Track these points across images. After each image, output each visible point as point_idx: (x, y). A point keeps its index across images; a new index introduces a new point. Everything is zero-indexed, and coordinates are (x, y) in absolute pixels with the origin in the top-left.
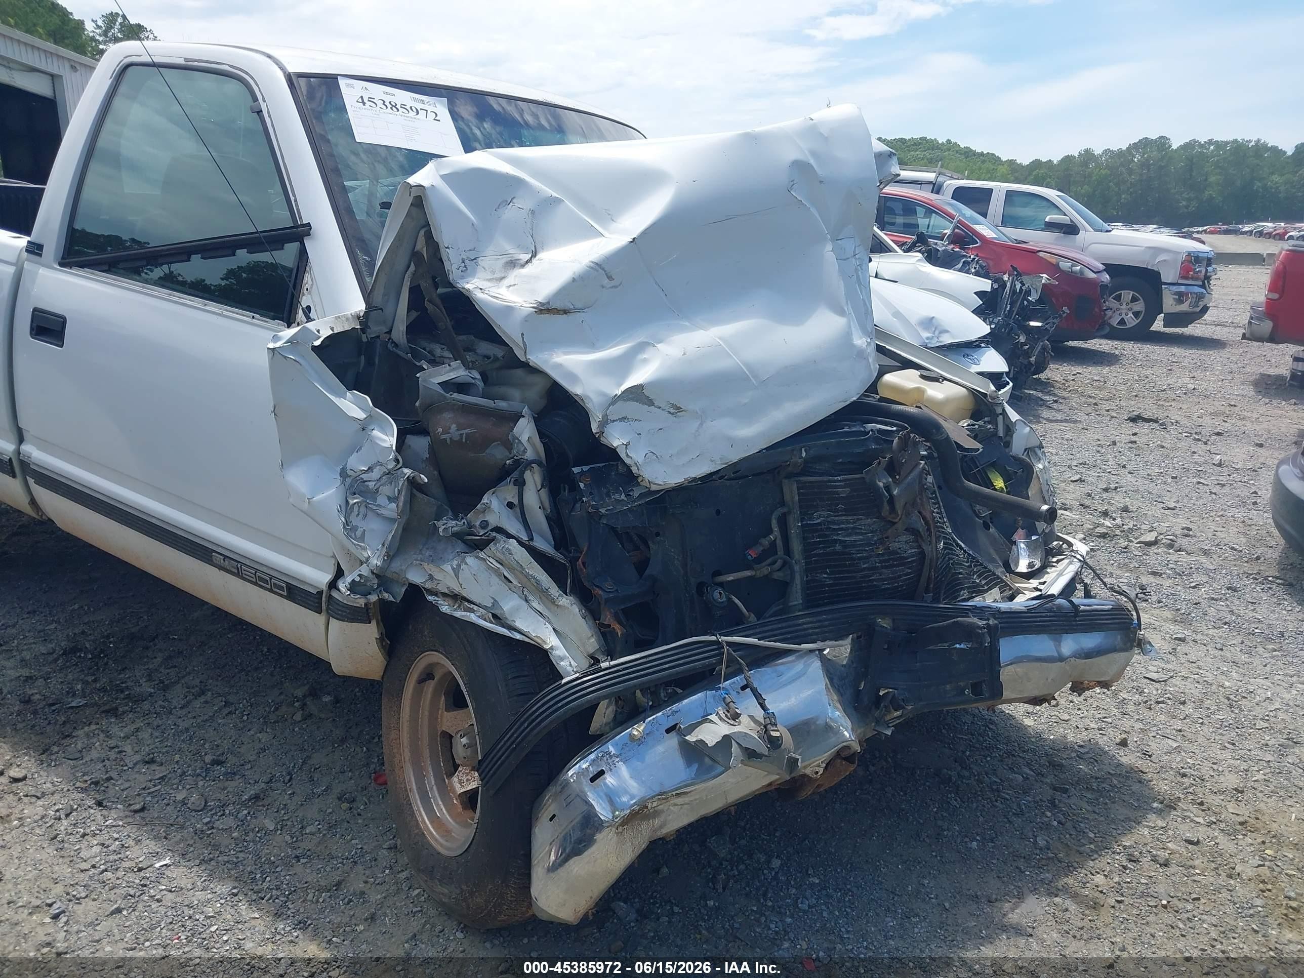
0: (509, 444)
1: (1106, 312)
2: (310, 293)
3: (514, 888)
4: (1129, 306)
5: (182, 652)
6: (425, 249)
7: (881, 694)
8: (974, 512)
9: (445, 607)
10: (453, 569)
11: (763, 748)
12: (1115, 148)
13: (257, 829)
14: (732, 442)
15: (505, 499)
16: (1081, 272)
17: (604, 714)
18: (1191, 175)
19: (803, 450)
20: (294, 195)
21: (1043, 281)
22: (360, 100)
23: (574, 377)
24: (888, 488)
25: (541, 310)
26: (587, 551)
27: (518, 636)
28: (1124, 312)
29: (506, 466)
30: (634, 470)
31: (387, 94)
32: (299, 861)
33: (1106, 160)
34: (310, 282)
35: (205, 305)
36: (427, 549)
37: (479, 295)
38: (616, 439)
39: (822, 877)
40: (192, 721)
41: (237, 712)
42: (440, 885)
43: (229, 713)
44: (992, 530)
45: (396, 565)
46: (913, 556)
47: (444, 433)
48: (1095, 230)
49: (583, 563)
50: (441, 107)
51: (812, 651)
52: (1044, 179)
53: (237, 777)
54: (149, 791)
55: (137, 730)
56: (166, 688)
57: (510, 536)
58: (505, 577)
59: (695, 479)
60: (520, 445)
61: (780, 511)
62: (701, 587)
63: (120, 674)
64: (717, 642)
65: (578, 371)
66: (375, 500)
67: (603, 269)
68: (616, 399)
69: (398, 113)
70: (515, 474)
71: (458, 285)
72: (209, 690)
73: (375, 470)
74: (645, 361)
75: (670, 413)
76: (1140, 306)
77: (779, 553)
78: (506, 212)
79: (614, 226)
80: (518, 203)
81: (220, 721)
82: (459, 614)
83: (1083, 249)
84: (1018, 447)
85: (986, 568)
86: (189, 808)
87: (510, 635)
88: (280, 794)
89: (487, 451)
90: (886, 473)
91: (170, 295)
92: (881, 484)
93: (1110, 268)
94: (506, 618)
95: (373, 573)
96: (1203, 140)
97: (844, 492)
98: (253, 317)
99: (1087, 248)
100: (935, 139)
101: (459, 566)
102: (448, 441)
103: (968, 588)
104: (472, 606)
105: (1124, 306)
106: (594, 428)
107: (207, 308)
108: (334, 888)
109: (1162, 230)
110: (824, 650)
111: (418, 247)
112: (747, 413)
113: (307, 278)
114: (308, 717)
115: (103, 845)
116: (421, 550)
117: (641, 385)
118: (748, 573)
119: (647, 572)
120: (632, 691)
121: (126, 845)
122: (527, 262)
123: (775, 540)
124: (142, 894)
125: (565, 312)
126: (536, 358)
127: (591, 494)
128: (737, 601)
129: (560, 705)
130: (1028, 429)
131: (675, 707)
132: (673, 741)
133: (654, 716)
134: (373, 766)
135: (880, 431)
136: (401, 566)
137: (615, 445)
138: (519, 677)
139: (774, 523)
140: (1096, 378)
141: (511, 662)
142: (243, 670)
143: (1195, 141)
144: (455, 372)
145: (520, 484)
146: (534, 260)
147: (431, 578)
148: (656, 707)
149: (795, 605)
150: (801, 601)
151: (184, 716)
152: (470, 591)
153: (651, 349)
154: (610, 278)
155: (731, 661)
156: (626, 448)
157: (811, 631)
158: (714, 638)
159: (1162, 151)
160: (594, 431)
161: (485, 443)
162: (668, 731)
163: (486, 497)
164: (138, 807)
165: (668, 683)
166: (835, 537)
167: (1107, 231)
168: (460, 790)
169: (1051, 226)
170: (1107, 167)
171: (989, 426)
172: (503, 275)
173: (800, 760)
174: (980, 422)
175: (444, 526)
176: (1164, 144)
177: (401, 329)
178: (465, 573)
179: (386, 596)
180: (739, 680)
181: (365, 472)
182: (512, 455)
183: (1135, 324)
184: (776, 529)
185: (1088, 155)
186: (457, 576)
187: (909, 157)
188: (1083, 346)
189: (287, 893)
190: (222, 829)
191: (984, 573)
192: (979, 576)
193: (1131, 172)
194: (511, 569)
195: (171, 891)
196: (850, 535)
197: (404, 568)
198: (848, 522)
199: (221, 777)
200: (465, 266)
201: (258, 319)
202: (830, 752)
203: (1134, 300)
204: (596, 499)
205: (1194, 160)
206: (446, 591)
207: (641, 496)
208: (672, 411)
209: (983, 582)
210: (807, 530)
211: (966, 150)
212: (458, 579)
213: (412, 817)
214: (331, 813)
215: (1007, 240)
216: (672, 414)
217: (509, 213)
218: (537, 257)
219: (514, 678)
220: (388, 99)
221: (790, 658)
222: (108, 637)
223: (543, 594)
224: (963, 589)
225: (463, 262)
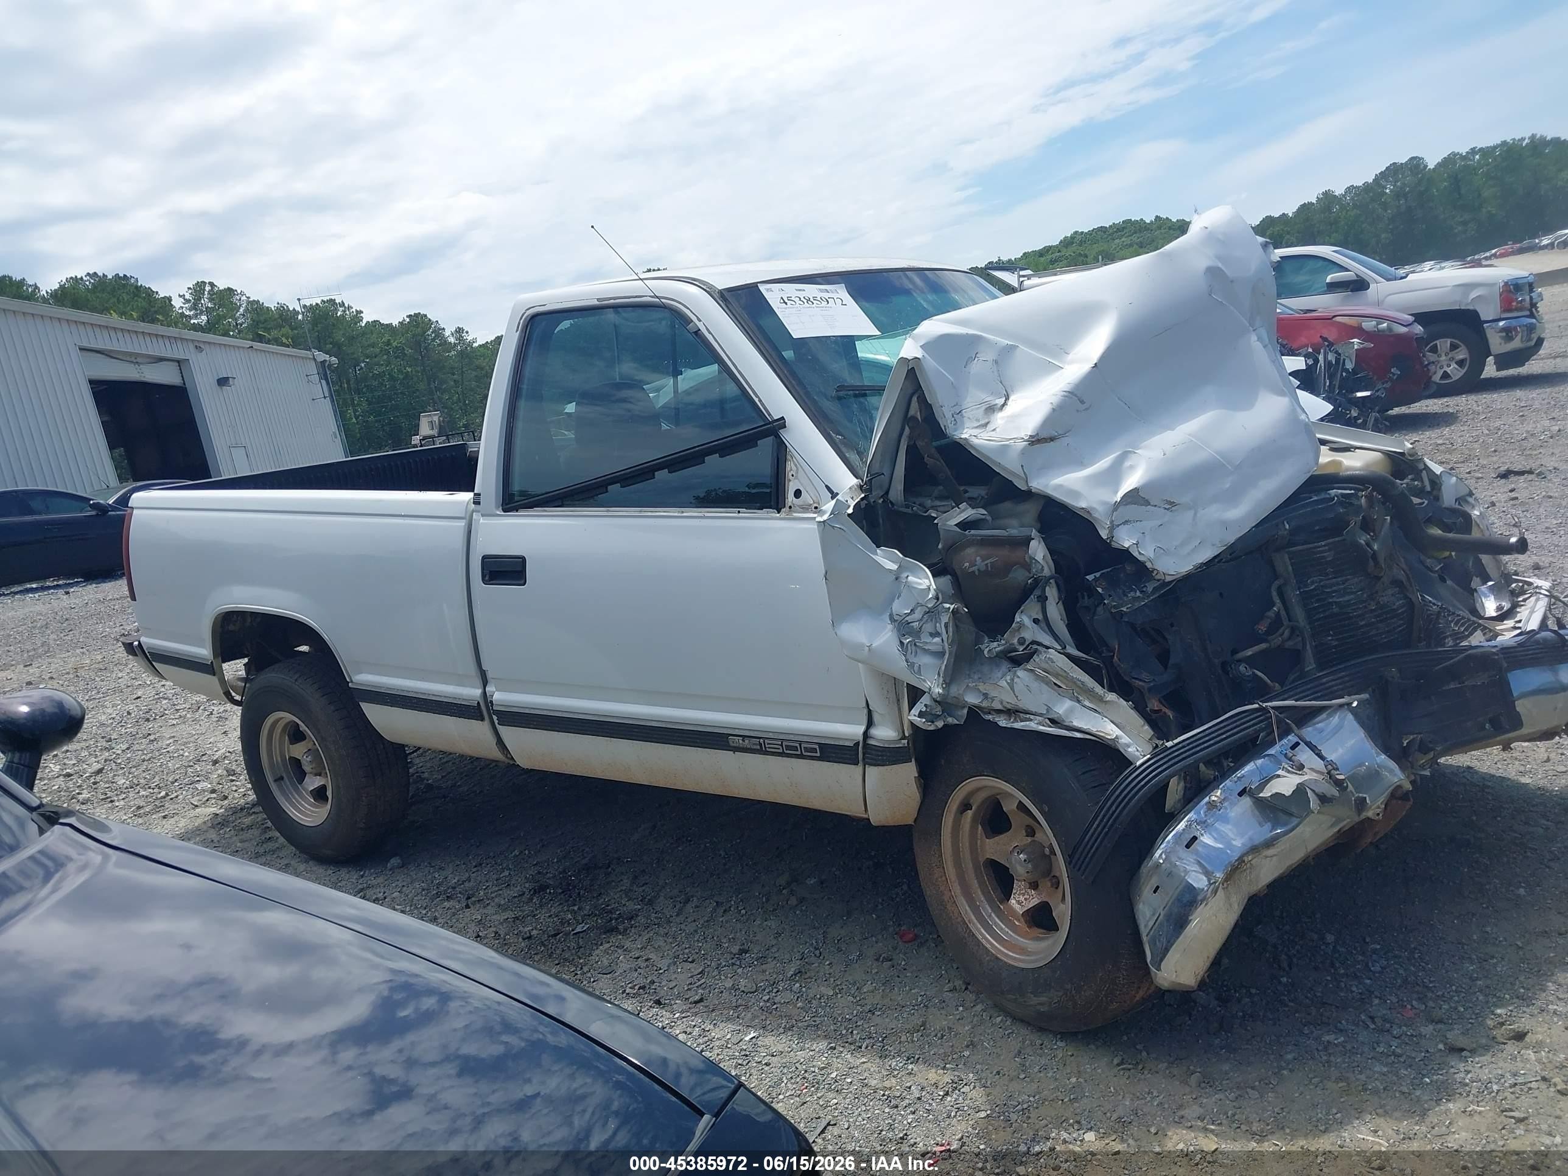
0: (1027, 565)
1: (1429, 367)
2: (797, 478)
3: (1126, 970)
4: (1450, 356)
5: (644, 871)
6: (919, 413)
7: (1405, 745)
8: (1427, 567)
9: (1003, 722)
10: (1008, 683)
11: (1332, 791)
12: (1359, 183)
13: (818, 996)
14: (1226, 525)
15: (1031, 616)
16: (1389, 329)
17: (1175, 789)
18: (1459, 194)
19: (1285, 523)
20: (757, 396)
21: (1356, 347)
22: (782, 301)
23: (1076, 494)
24: (1368, 544)
25: (1033, 442)
26: (1119, 648)
27: (1078, 735)
28: (1445, 363)
29: (1028, 586)
30: (1149, 565)
31: (800, 290)
32: (874, 1014)
33: (1352, 199)
34: (794, 468)
35: (683, 512)
36: (975, 673)
37: (975, 441)
38: (1126, 540)
39: (1381, 943)
40: (694, 924)
41: (732, 909)
42: (1035, 996)
43: (725, 911)
44: (1449, 582)
45: (954, 690)
46: (1402, 607)
47: (972, 565)
48: (1388, 280)
49: (1119, 660)
50: (841, 292)
51: (1341, 706)
52: (1281, 237)
53: (770, 960)
54: (696, 985)
55: (649, 940)
56: (651, 903)
57: (1048, 648)
58: (1055, 684)
59: (1203, 564)
60: (1038, 565)
61: (1277, 583)
62: (1224, 664)
63: (598, 900)
64: (1261, 709)
65: (1077, 487)
66: (919, 638)
67: (1076, 395)
68: (1117, 506)
69: (814, 305)
70: (1037, 592)
71: (955, 437)
72: (692, 897)
73: (916, 612)
74: (1131, 467)
75: (1165, 509)
76: (1462, 354)
77: (1285, 623)
78: (974, 365)
79: (1070, 357)
80: (982, 357)
81: (721, 920)
82: (1019, 725)
83: (1379, 304)
84: (1448, 498)
85: (1459, 615)
86: (743, 991)
87: (1071, 735)
88: (819, 966)
89: (1010, 576)
90: (1362, 532)
91: (641, 511)
92: (1363, 542)
93: (1421, 318)
94: (1064, 721)
95: (936, 701)
96: (1463, 150)
97: (1329, 556)
98: (739, 512)
99: (1383, 301)
100: (1142, 220)
101: (1012, 680)
102: (977, 573)
103: (1450, 636)
104: (1028, 716)
105: (1443, 358)
106: (1104, 534)
107: (685, 514)
108: (922, 1028)
109: (1443, 265)
110: (1352, 703)
111: (912, 412)
112: (1232, 497)
113: (790, 465)
114: (802, 900)
115: (686, 1033)
116: (969, 675)
117: (1136, 488)
118: (1263, 646)
119: (1171, 661)
120: (1195, 766)
121: (707, 1029)
122: (1003, 405)
123: (1279, 610)
124: (748, 1062)
125: (1052, 439)
126: (1038, 484)
127: (1110, 596)
128: (1259, 674)
129: (1143, 783)
130: (1455, 478)
131: (1239, 774)
132: (1247, 801)
133: (1223, 784)
134: (891, 929)
135: (1343, 495)
136: (958, 690)
137: (1127, 546)
138: (1087, 772)
139: (1274, 594)
140: (1440, 442)
141: (1077, 760)
142: (712, 875)
143: (1454, 154)
144: (966, 513)
145: (1043, 599)
146: (1010, 402)
147: (986, 696)
148: (1224, 775)
149: (1310, 670)
150: (1314, 666)
151: (684, 921)
152: (1026, 703)
153: (1133, 456)
154: (1082, 402)
155: (1279, 722)
156: (1137, 547)
157: (1335, 688)
158: (1256, 706)
159: (1417, 174)
160: (1105, 537)
161: (1008, 567)
162: (1240, 794)
163: (1017, 616)
164: (697, 998)
165: (1225, 754)
166: (1331, 600)
167: (1402, 278)
168: (1020, 910)
169: (1333, 287)
170: (1355, 206)
171: (1416, 483)
172: (987, 421)
173: (1367, 799)
174: (1405, 481)
175: (988, 649)
176: (1417, 166)
177: (899, 488)
178: (1019, 685)
179: (950, 720)
180: (1292, 738)
181: (909, 614)
182: (1032, 575)
183: (1461, 374)
184: (1277, 601)
185: (1328, 198)
186: (1012, 689)
187: (1114, 247)
188: (1407, 412)
189: (880, 1039)
190: (785, 1002)
191: (1458, 621)
192: (1456, 624)
193: (1385, 206)
194: (1056, 676)
195: (773, 1056)
196: (1343, 596)
197: (961, 692)
198: (1338, 584)
199: (756, 963)
200: (955, 420)
201: (744, 513)
202: (1386, 793)
203: (1454, 347)
204: (1116, 599)
205: (1459, 176)
206: (1000, 707)
207: (1155, 589)
208: (1168, 507)
209: (1462, 629)
210: (1306, 597)
211: (1179, 224)
212: (1014, 692)
213: (979, 946)
214: (877, 973)
215: (1292, 312)
216: (1168, 509)
217: (976, 367)
218: (1010, 399)
219: (1084, 773)
220: (801, 295)
221: (1324, 716)
222: (564, 871)
223: (1090, 693)
224: (1446, 637)
225: (953, 416)
